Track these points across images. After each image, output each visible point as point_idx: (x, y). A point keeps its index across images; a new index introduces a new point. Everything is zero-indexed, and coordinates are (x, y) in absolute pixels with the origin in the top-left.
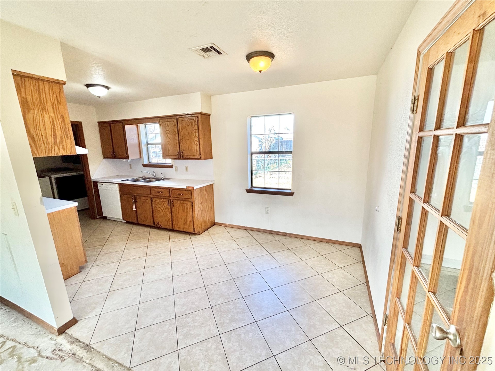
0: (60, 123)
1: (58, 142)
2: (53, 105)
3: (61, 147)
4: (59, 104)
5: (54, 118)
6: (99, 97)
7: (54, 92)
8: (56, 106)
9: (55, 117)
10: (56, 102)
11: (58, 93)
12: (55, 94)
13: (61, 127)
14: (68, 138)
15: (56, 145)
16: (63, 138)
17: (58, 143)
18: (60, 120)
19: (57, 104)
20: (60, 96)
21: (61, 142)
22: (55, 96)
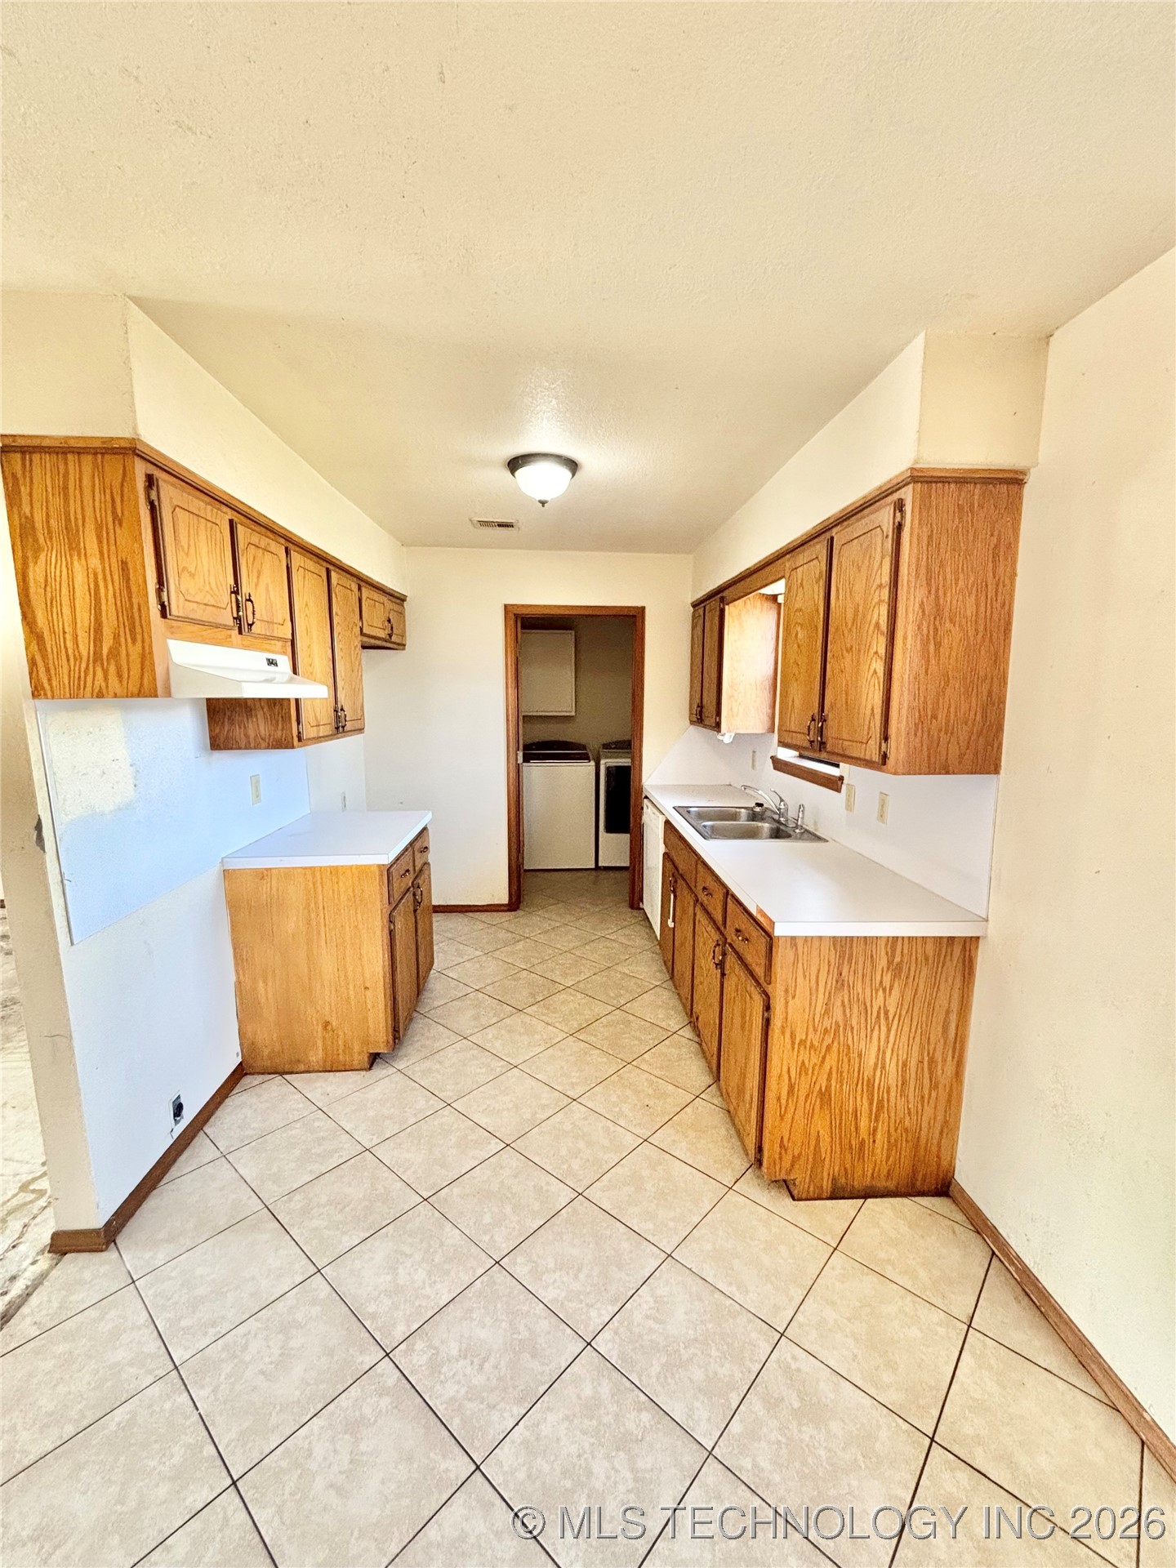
0: (117, 587)
1: (105, 651)
2: (99, 529)
3: (112, 669)
4: (117, 522)
5: (99, 570)
6: (543, 503)
7: (108, 484)
8: (108, 533)
9: (104, 571)
10: (110, 519)
11: (117, 484)
12: (108, 491)
13: (119, 603)
14: (134, 640)
15: (99, 663)
16: (123, 640)
17: (105, 657)
18: (116, 577)
19: (111, 526)
20: (122, 496)
21: (114, 653)
22: (108, 497)
